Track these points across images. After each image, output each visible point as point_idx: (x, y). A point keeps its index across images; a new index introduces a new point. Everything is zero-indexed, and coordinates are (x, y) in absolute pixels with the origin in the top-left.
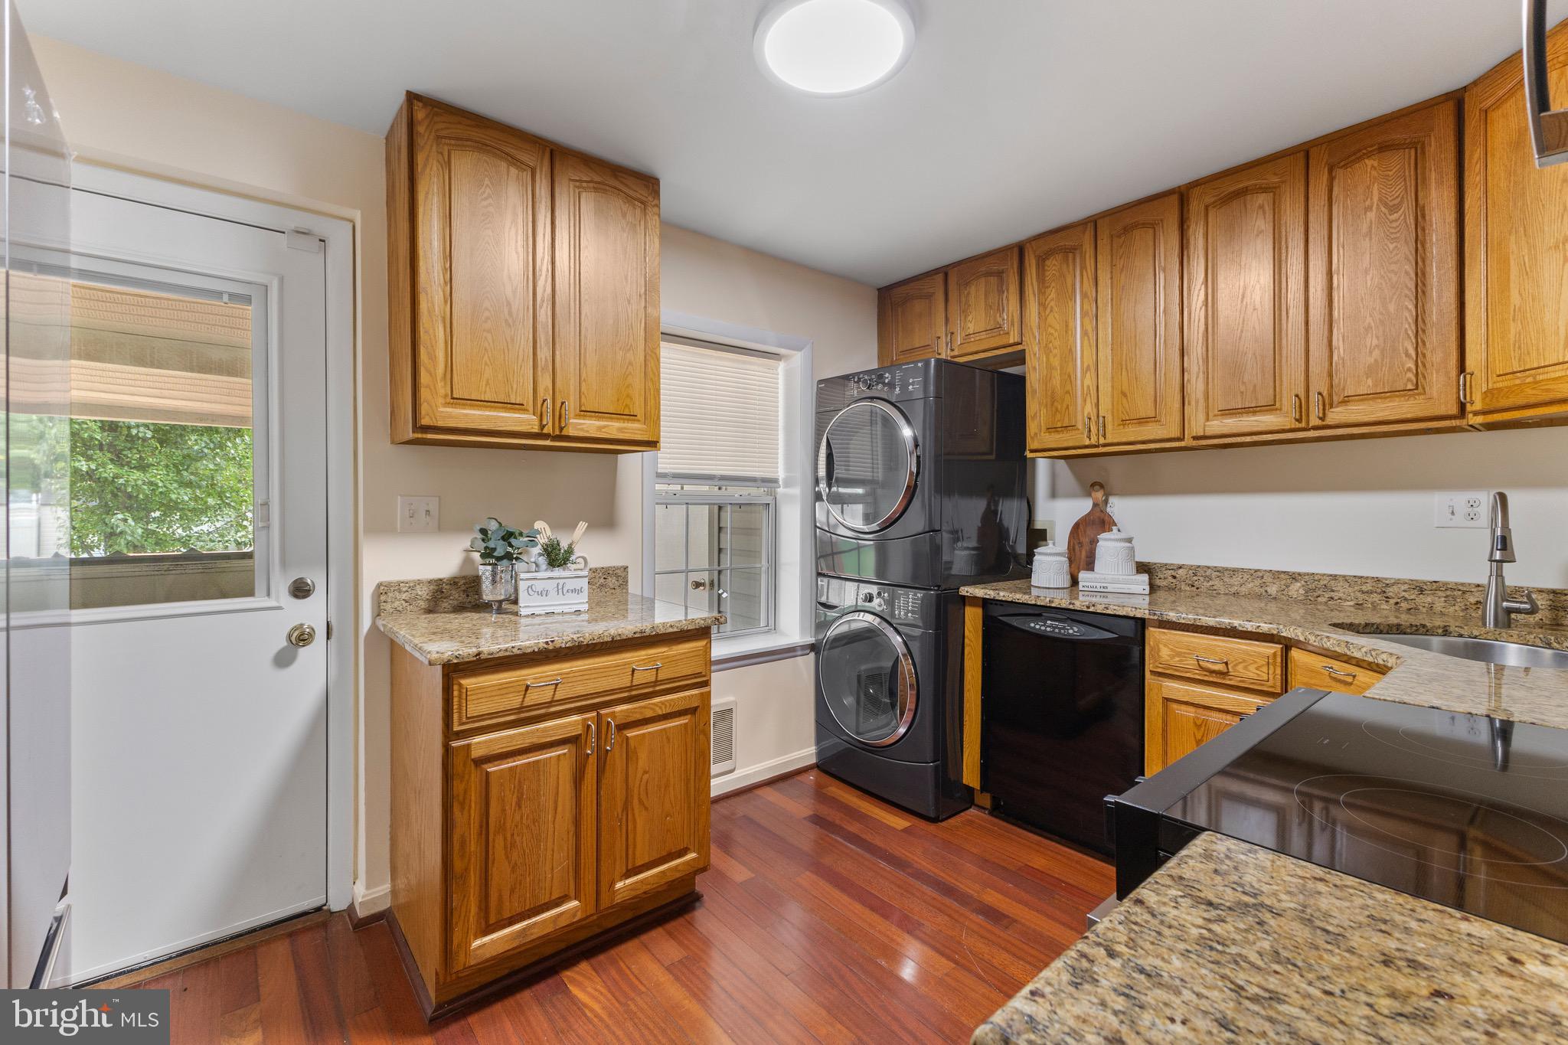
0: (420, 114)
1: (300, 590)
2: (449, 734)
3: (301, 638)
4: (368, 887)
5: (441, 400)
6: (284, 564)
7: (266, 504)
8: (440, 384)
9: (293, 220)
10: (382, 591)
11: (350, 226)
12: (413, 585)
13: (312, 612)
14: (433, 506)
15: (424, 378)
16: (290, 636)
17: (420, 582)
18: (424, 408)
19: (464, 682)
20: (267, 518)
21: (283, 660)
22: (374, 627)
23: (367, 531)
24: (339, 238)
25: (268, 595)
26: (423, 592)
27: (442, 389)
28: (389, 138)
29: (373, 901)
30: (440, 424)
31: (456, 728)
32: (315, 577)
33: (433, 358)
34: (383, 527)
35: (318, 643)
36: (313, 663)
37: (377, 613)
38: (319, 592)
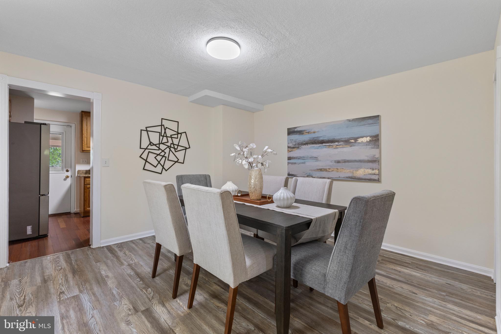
0: (83, 113)
1: (67, 171)
2: (84, 185)
3: (67, 177)
4: (76, 209)
5: (85, 147)
6: (65, 167)
7: (63, 160)
8: (85, 145)
9: (67, 124)
10: (79, 171)
11: (75, 124)
12: (83, 171)
13: (69, 174)
14: (86, 160)
15: (83, 144)
16: (66, 177)
17: (84, 170)
18: (83, 148)
19: (87, 179)
20: (63, 162)
21: (65, 180)
22: (77, 176)
23: (76, 163)
24: (73, 126)
25: (63, 171)
26: (84, 171)
27: (86, 146)
28: (80, 113)
29: (77, 211)
30: (86, 150)
31: (85, 184)
32: (69, 169)
33: (84, 142)
34: (79, 163)
35: (70, 178)
36: (69, 181)
37: (78, 174)
38: (70, 171)
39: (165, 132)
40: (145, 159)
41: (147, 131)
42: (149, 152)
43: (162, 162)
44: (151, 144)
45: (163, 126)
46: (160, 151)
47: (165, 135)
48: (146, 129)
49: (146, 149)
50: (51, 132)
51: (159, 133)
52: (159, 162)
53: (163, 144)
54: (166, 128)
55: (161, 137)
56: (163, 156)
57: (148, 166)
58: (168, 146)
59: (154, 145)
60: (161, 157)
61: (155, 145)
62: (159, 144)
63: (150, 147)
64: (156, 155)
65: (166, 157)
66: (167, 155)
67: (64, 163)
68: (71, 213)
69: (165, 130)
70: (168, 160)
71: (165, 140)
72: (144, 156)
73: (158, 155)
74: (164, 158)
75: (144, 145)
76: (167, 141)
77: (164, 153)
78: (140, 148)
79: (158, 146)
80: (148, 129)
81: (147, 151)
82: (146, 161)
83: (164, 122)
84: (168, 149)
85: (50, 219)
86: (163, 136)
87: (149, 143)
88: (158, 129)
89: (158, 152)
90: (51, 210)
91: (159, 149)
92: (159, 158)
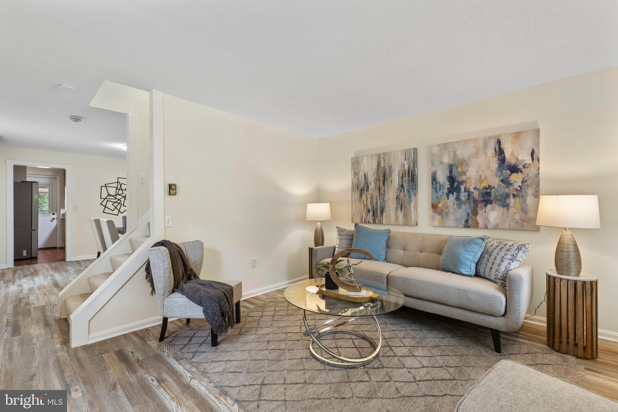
1: (54, 214)
3: (54, 219)
6: (52, 211)
7: (50, 205)
9: (53, 177)
10: (63, 214)
13: (55, 216)
16: (52, 219)
21: (52, 221)
22: (62, 218)
23: (61, 208)
24: (58, 178)
25: (50, 215)
29: (62, 246)
32: (55, 213)
35: (56, 220)
36: (55, 222)
37: (62, 216)
38: (56, 214)
39: (121, 187)
40: (105, 205)
41: (106, 187)
42: (108, 201)
43: (118, 207)
44: (109, 195)
45: (119, 183)
46: (117, 200)
47: (121, 189)
48: (105, 185)
49: (106, 198)
50: (39, 184)
51: (116, 187)
52: (116, 207)
53: (119, 195)
54: (122, 184)
55: (118, 191)
56: (119, 203)
57: (107, 210)
58: (123, 197)
59: (111, 196)
60: (118, 204)
61: (113, 196)
62: (116, 195)
63: (108, 197)
64: (113, 203)
65: (121, 204)
66: (122, 203)
67: (51, 208)
68: (57, 248)
69: (121, 185)
70: (123, 206)
71: (120, 192)
72: (104, 203)
73: (115, 202)
74: (120, 205)
75: (104, 196)
76: (122, 193)
77: (120, 201)
78: (101, 198)
79: (115, 196)
80: (107, 185)
81: (106, 200)
82: (105, 207)
83: (120, 180)
84: (123, 198)
85: (39, 252)
86: (119, 190)
87: (108, 195)
88: (116, 185)
89: (115, 201)
90: (40, 245)
91: (116, 198)
92: (116, 205)
